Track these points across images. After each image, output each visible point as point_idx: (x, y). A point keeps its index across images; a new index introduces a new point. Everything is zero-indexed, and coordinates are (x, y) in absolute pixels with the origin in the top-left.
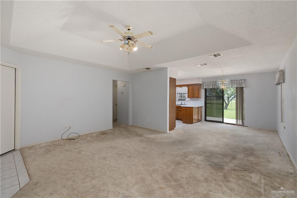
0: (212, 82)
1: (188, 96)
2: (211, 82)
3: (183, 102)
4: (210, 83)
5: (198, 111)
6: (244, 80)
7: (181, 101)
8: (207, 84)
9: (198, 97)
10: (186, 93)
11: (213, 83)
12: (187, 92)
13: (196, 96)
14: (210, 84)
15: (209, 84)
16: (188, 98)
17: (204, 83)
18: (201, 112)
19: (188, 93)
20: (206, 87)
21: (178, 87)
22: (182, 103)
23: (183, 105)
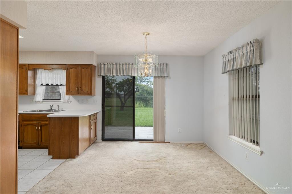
0: (116, 64)
1: (67, 91)
2: (114, 63)
3: (55, 105)
4: (112, 65)
5: (90, 123)
6: (166, 64)
7: (51, 103)
8: (106, 67)
9: (90, 93)
10: (61, 85)
11: (118, 66)
12: (64, 82)
13: (86, 89)
14: (112, 67)
15: (110, 68)
16: (67, 94)
17: (101, 64)
18: (96, 123)
19: (66, 85)
20: (105, 74)
21: (43, 71)
22: (52, 107)
23: (55, 111)
